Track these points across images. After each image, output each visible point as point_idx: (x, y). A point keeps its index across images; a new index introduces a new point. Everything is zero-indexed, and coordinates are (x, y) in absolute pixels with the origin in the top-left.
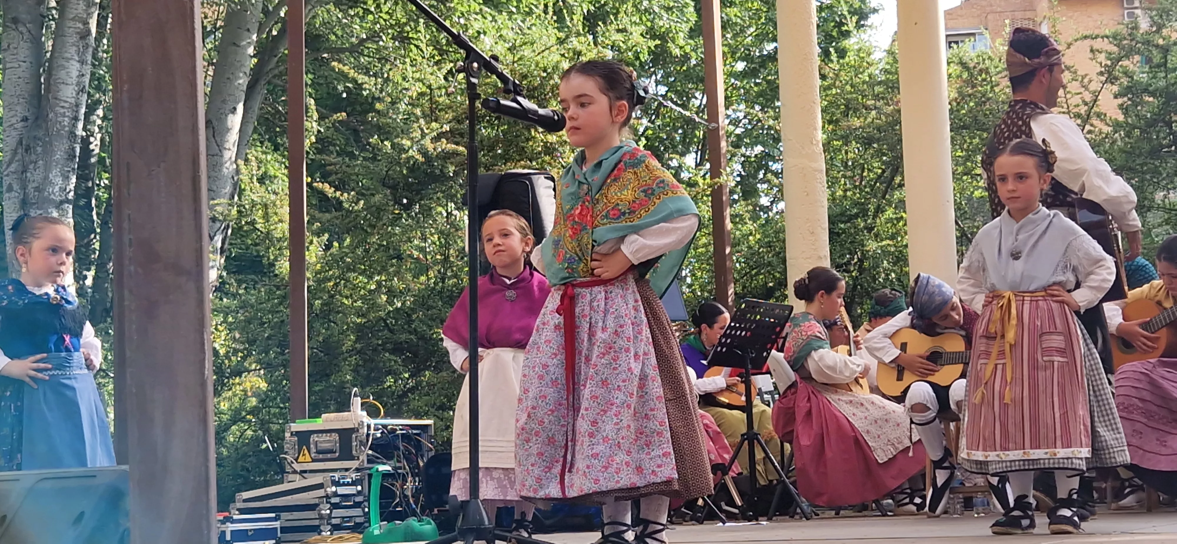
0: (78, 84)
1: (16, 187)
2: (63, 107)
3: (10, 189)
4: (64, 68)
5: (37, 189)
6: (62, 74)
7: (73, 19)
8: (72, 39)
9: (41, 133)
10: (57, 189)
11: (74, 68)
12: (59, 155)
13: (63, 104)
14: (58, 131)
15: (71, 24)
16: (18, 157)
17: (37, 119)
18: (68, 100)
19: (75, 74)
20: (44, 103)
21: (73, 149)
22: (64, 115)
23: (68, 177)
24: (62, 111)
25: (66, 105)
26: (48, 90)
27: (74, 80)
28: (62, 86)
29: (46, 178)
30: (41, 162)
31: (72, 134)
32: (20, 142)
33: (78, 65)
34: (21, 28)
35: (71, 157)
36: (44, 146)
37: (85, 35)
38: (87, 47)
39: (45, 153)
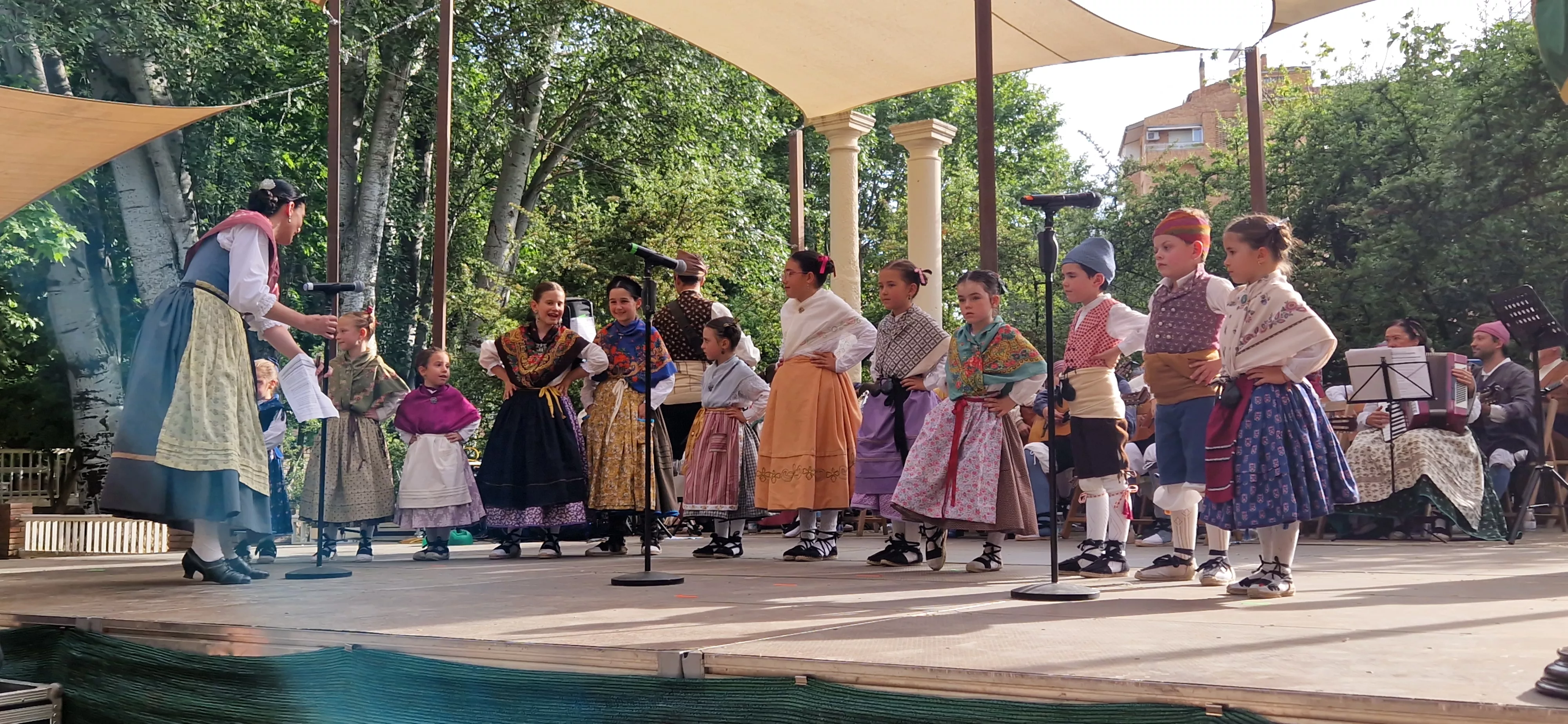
0: (379, 200)
2: (368, 217)
4: (369, 188)
5: (348, 275)
6: (368, 193)
7: (376, 154)
8: (375, 168)
9: (352, 236)
10: (363, 275)
11: (376, 189)
12: (365, 250)
13: (367, 214)
14: (364, 234)
15: (375, 157)
17: (350, 224)
18: (371, 211)
19: (377, 193)
21: (375, 247)
22: (368, 223)
23: (371, 267)
24: (367, 219)
25: (371, 215)
26: (358, 204)
27: (377, 197)
28: (368, 202)
30: (353, 256)
31: (375, 237)
33: (379, 187)
35: (374, 252)
36: (354, 244)
37: (384, 166)
38: (386, 174)
39: (355, 249)
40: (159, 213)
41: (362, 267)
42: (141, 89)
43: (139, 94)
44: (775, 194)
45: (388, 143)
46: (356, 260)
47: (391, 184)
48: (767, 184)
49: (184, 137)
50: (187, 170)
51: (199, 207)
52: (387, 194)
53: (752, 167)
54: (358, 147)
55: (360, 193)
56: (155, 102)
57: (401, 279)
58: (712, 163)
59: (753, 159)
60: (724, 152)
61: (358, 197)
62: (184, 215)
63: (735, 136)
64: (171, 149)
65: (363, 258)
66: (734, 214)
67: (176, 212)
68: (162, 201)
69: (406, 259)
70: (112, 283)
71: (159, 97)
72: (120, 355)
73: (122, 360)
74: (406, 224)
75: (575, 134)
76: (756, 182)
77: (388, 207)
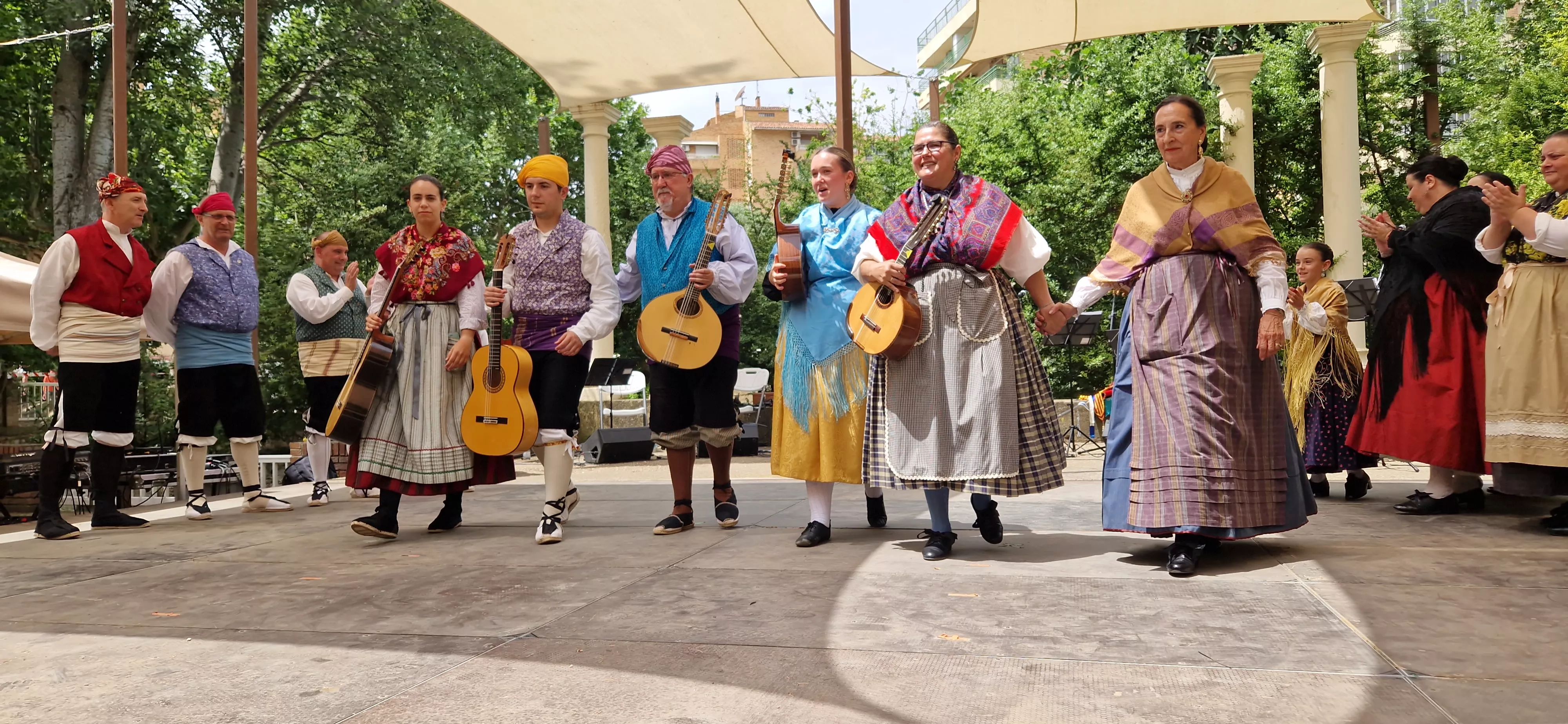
1: (63, 221)
3: (59, 223)
4: (99, 143)
6: (98, 147)
8: (105, 124)
9: (82, 186)
11: (107, 143)
16: (65, 201)
19: (108, 147)
20: (84, 165)
26: (88, 157)
27: (107, 152)
28: (98, 156)
29: (86, 217)
30: (82, 207)
32: (66, 192)
34: (67, 114)
55: (89, 147)
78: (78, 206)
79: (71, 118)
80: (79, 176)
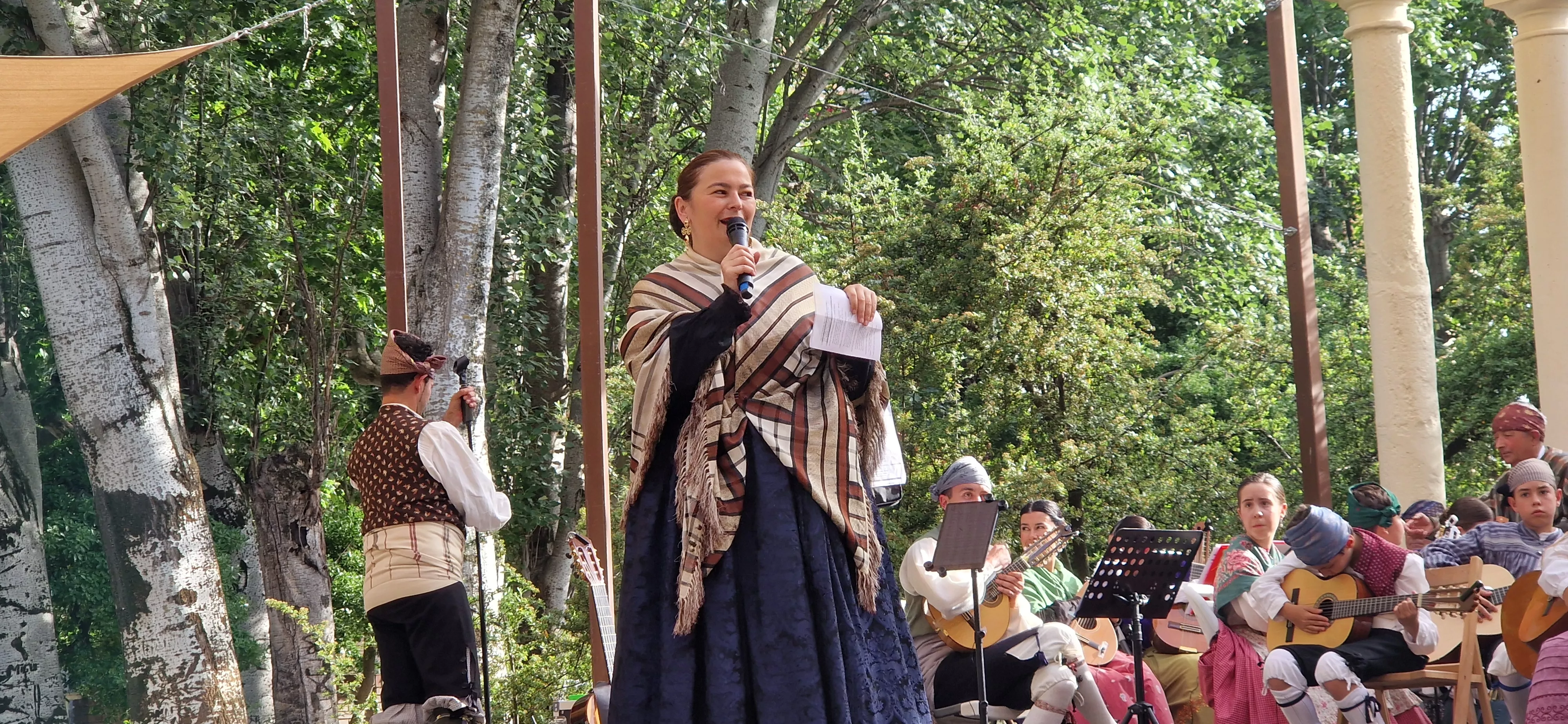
0: (483, 198)
2: (463, 231)
4: (463, 177)
6: (462, 186)
7: (474, 111)
8: (472, 137)
9: (438, 269)
10: (460, 343)
11: (477, 177)
12: (461, 296)
13: (464, 227)
14: (459, 264)
15: (471, 117)
16: (411, 302)
18: (470, 221)
19: (478, 184)
20: (442, 226)
21: (480, 288)
23: (474, 327)
24: (463, 236)
25: (469, 228)
26: (446, 209)
27: (478, 193)
28: (462, 203)
29: (445, 329)
30: (438, 308)
31: (479, 269)
32: (413, 282)
33: (482, 173)
34: (411, 127)
35: (478, 298)
36: (442, 286)
37: (490, 131)
38: (493, 147)
39: (443, 295)
40: (95, 251)
41: (458, 327)
42: (52, 27)
43: (49, 37)
44: (1250, 127)
45: (495, 90)
46: (446, 316)
47: (503, 165)
48: (1234, 108)
49: (133, 108)
50: (139, 168)
51: (165, 236)
52: (498, 186)
53: (1201, 78)
54: (440, 101)
55: (447, 187)
56: (80, 51)
57: (532, 347)
58: (1120, 76)
59: (1203, 60)
60: (1143, 51)
61: (446, 195)
62: (139, 253)
63: (1165, 19)
64: (109, 132)
65: (460, 309)
66: (1172, 175)
67: (125, 248)
68: (98, 229)
69: (539, 307)
70: (22, 387)
71: (84, 40)
72: (41, 519)
73: (45, 530)
74: (534, 239)
75: (847, 41)
76: (1211, 108)
77: (500, 210)
78: (432, 309)
79: (418, 136)
80: (433, 248)
